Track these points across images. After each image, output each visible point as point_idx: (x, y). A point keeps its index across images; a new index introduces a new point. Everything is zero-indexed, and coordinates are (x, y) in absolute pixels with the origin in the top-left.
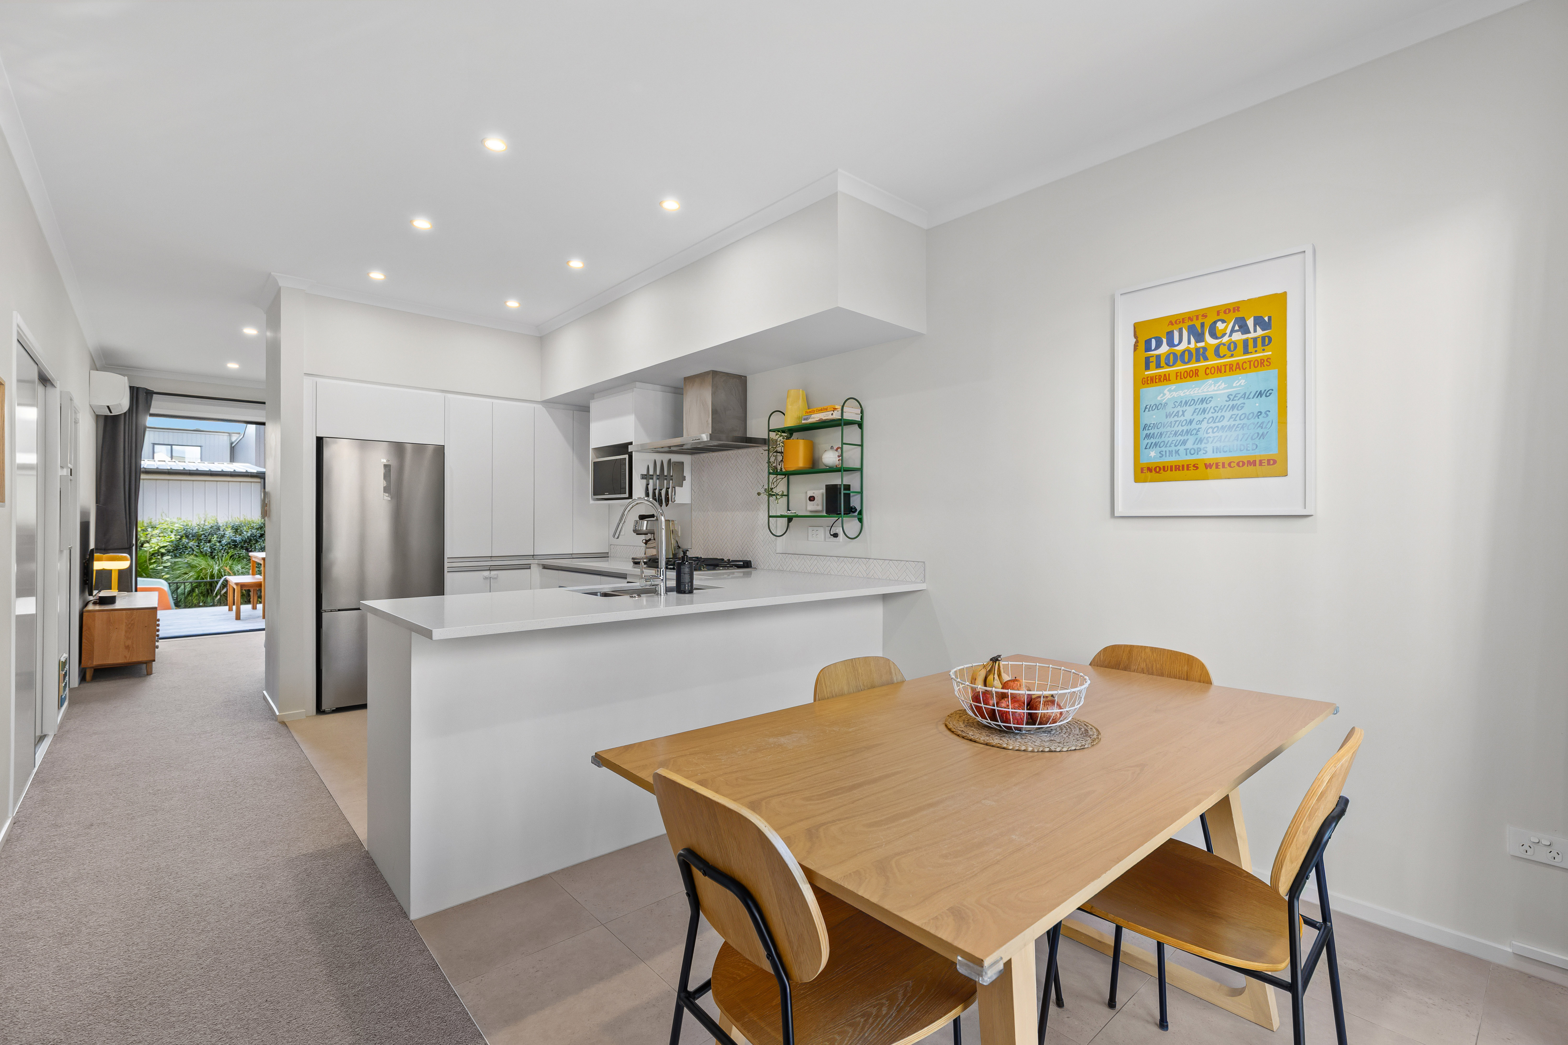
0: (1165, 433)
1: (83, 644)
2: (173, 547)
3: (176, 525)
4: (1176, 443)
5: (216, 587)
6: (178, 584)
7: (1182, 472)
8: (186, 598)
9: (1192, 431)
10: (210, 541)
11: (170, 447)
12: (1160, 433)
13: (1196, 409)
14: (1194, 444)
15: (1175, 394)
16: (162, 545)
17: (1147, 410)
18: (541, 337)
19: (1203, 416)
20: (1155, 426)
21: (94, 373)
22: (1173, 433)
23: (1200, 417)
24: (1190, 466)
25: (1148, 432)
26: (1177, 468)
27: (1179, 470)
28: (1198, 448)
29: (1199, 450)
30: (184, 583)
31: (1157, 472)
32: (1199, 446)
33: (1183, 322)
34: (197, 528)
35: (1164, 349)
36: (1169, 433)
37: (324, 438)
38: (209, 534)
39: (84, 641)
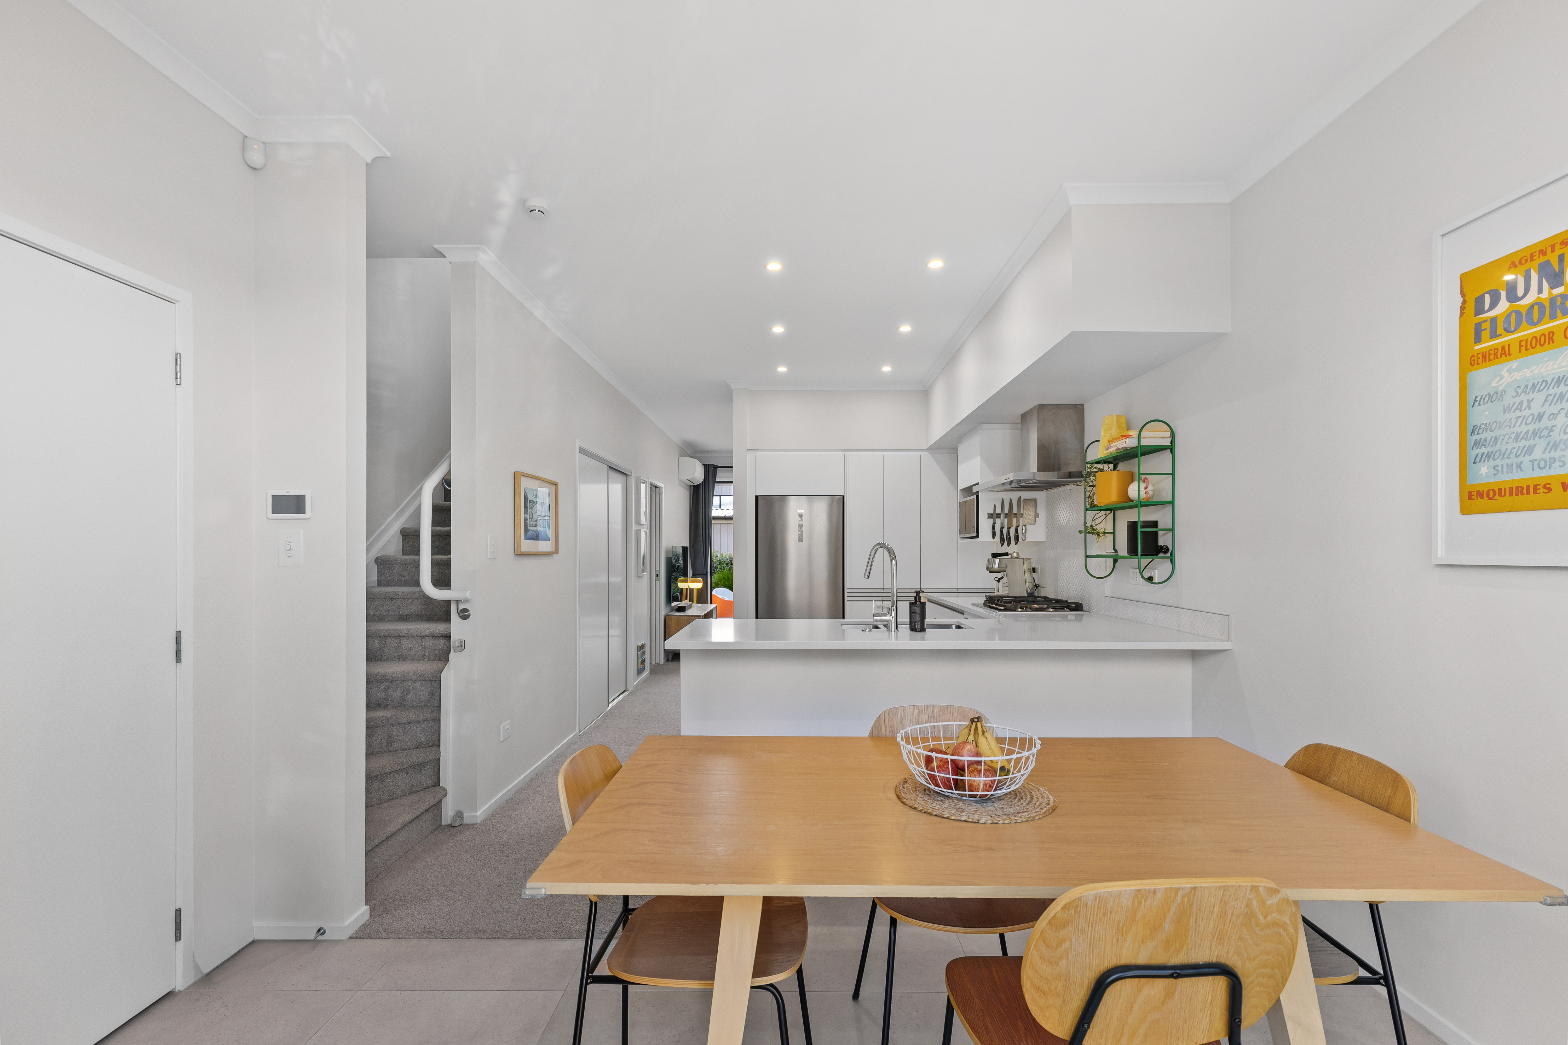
0: (1502, 438)
4: (1517, 452)
7: (1526, 496)
9: (1541, 432)
11: (719, 497)
12: (1494, 438)
13: (1548, 396)
14: (1545, 451)
15: (1517, 375)
17: (1477, 403)
19: (1559, 406)
20: (1488, 427)
21: (680, 459)
22: (1513, 436)
23: (1555, 409)
24: (1538, 487)
25: (1478, 437)
26: (1520, 491)
27: (1522, 494)
28: (1550, 458)
29: (1553, 460)
31: (1490, 498)
32: (1553, 454)
33: (1532, 260)
35: (1503, 306)
36: (1507, 437)
37: (759, 497)
39: (666, 634)
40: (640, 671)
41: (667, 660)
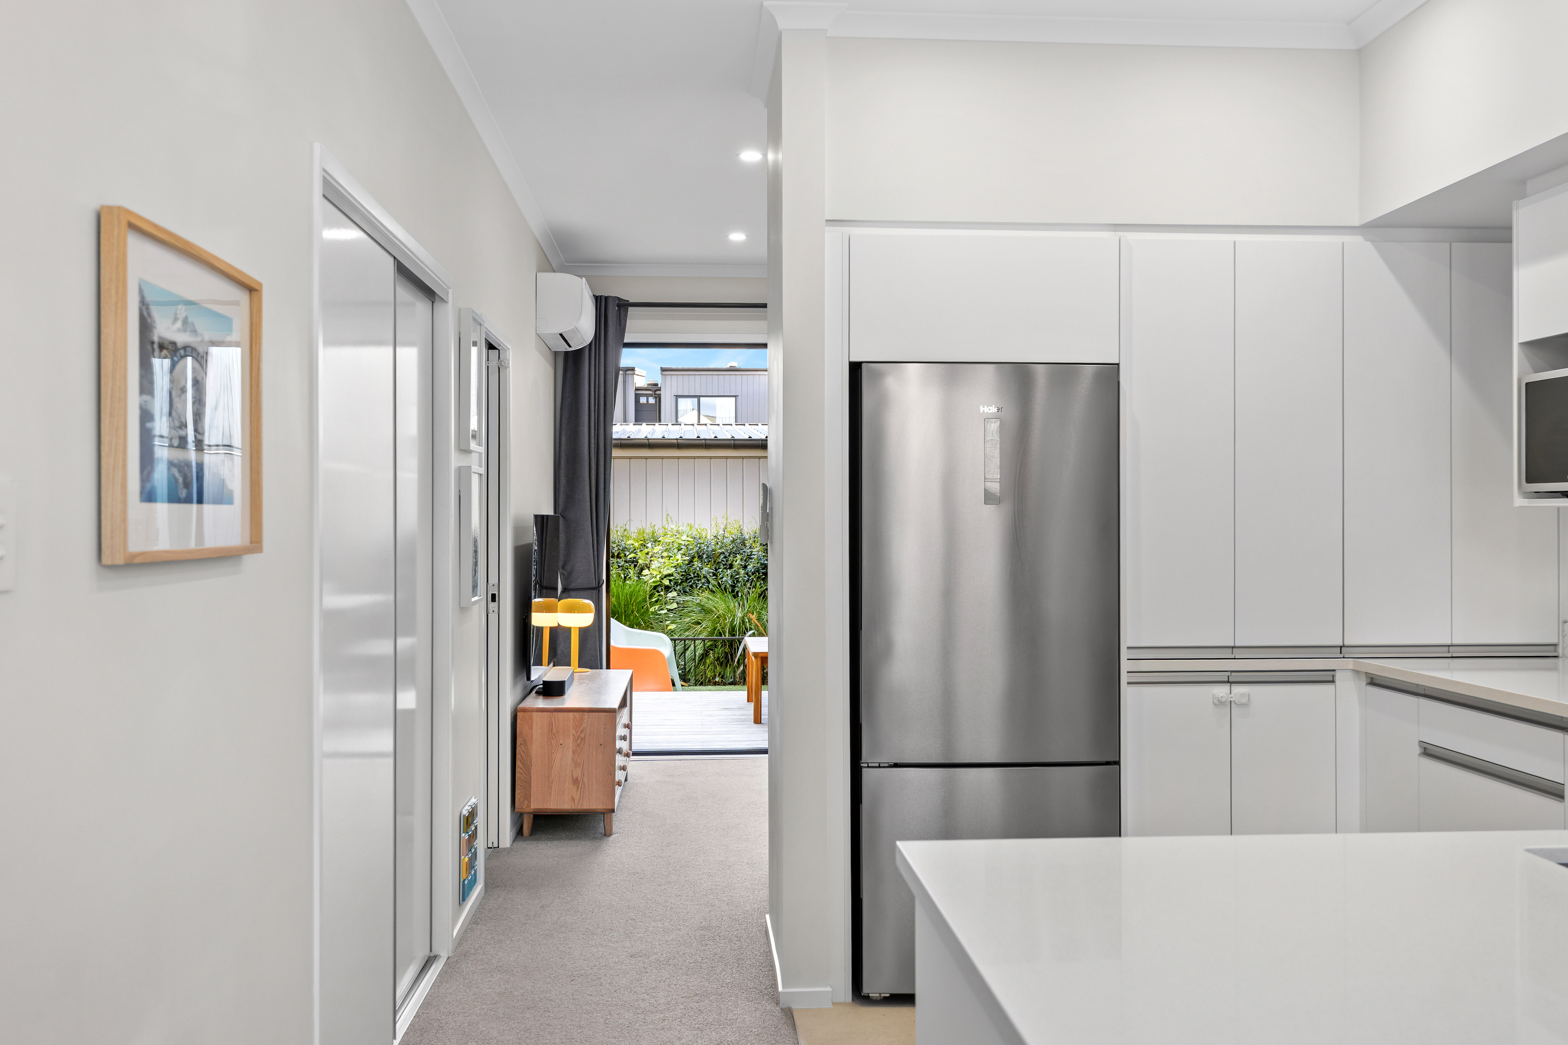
1: (517, 770)
2: (682, 575)
3: (684, 537)
5: (738, 649)
6: (687, 642)
8: (696, 667)
10: (731, 566)
11: (696, 400)
16: (665, 573)
18: (1359, 51)
21: (542, 276)
30: (695, 640)
34: (713, 542)
37: (863, 365)
38: (730, 553)
39: (518, 763)
40: (464, 893)
41: (519, 833)
